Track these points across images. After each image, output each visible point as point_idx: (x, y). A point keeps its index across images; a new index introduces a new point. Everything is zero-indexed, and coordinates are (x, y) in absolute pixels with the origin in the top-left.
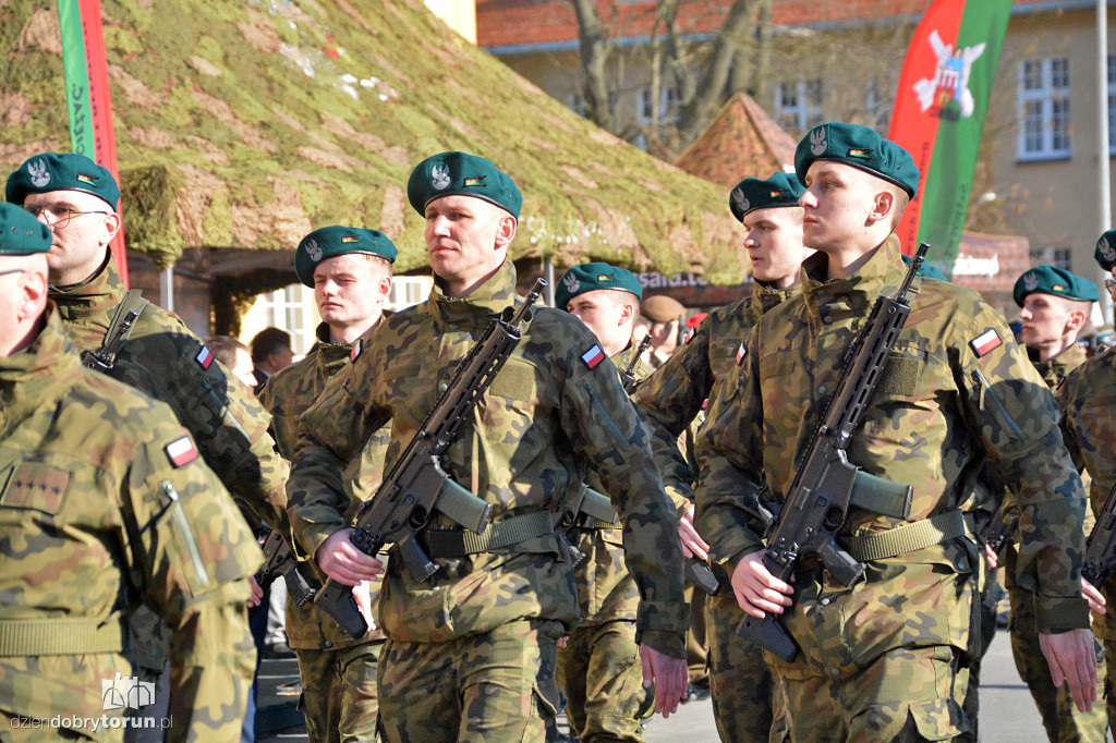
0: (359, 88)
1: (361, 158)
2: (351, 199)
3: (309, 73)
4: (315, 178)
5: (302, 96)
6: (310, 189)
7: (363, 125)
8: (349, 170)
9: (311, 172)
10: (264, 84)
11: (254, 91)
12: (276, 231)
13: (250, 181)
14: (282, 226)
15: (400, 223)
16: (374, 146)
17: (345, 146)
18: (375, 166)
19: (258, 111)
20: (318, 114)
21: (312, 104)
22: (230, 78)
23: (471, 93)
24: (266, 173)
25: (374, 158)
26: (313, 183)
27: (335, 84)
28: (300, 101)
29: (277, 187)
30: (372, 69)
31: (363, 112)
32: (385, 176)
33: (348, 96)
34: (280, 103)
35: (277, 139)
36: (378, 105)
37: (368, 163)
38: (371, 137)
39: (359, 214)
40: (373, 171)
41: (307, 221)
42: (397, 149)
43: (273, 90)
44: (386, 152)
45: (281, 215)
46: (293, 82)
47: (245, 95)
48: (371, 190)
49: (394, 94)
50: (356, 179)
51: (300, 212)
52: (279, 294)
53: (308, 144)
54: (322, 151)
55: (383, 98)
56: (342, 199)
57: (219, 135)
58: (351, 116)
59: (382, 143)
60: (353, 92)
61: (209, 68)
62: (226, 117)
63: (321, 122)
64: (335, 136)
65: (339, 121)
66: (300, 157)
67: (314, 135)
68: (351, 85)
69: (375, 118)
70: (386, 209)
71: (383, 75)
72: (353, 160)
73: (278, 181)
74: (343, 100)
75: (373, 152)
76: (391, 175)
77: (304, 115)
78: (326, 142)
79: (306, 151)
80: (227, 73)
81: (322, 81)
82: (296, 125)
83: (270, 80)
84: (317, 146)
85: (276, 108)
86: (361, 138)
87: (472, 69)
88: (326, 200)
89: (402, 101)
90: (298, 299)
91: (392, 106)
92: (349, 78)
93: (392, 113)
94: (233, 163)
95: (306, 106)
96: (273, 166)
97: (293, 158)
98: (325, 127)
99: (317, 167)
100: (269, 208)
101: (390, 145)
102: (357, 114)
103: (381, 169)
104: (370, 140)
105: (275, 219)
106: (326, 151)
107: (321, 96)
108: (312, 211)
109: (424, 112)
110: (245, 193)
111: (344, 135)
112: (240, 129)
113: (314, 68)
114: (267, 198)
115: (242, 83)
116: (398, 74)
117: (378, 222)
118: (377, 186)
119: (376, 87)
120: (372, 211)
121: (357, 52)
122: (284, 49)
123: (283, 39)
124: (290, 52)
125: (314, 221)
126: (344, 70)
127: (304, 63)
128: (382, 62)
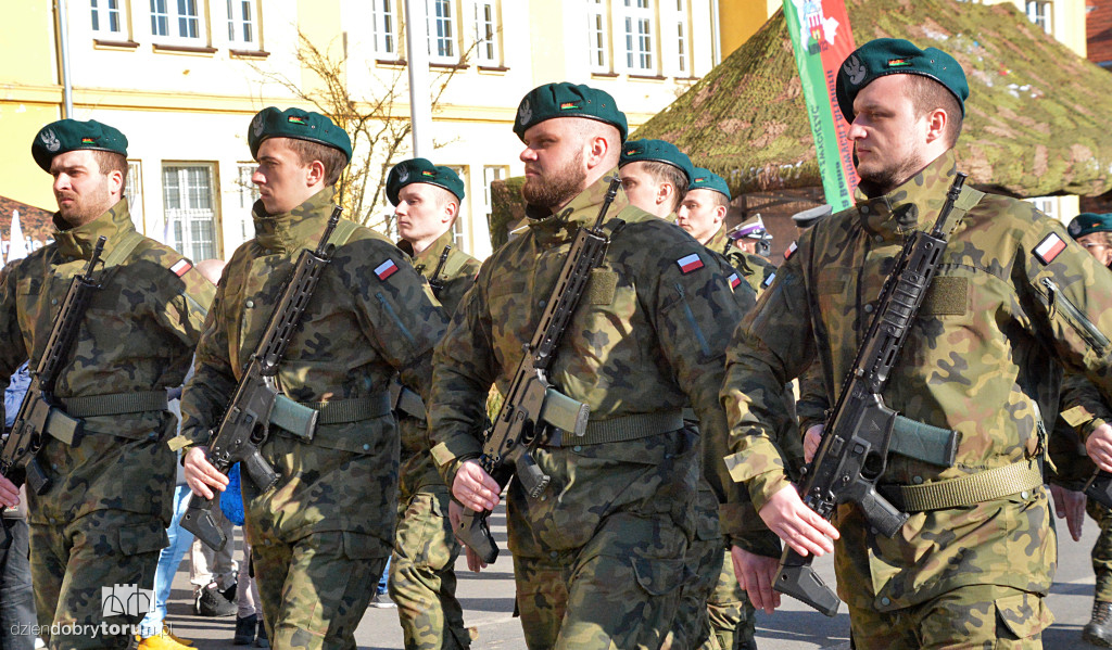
0: (1018, 91)
1: (1021, 130)
2: (1016, 153)
3: (990, 85)
4: (995, 143)
5: (984, 97)
6: (992, 149)
7: (1022, 112)
8: (1014, 138)
9: (991, 140)
12: (972, 174)
14: (975, 171)
15: (1045, 166)
16: (1029, 123)
17: (1012, 124)
18: (1030, 134)
20: (995, 107)
21: (992, 102)
23: (1087, 89)
24: (966, 142)
25: (1029, 130)
26: (993, 146)
27: (1005, 90)
28: (985, 101)
29: (972, 150)
30: (1027, 80)
31: (1022, 104)
32: (1034, 140)
33: (1013, 97)
34: (973, 102)
35: (971, 123)
36: (1030, 100)
37: (1025, 133)
38: (1026, 118)
39: (1021, 162)
40: (1028, 137)
41: (990, 167)
42: (1042, 124)
44: (1036, 127)
45: (974, 165)
46: (981, 91)
48: (1028, 148)
49: (1041, 93)
50: (1018, 142)
51: (986, 163)
53: (990, 124)
54: (998, 127)
55: (1034, 96)
56: (1010, 154)
58: (1015, 107)
59: (1033, 122)
60: (1016, 94)
63: (997, 111)
64: (1006, 119)
65: (1008, 110)
66: (985, 132)
67: (993, 119)
68: (1015, 90)
69: (1029, 107)
70: (1037, 159)
71: (1034, 83)
72: (1016, 132)
73: (973, 146)
74: (1010, 99)
75: (1028, 127)
76: (1039, 139)
77: (987, 108)
78: (1000, 123)
79: (988, 128)
81: (997, 89)
82: (983, 114)
84: (995, 125)
86: (1021, 119)
87: (1088, 76)
88: (1001, 155)
89: (1045, 97)
91: (1039, 100)
92: (1013, 86)
93: (1039, 104)
95: (988, 104)
96: (970, 137)
97: (980, 134)
98: (999, 114)
99: (995, 137)
100: (968, 162)
101: (1038, 122)
102: (1018, 106)
103: (1033, 136)
104: (1027, 121)
105: (971, 167)
106: (1001, 128)
107: (996, 97)
108: (992, 162)
109: (1059, 102)
111: (1011, 118)
113: (993, 82)
114: (967, 156)
116: (1042, 82)
117: (1033, 165)
118: (1031, 146)
119: (1030, 90)
120: (1028, 160)
121: (1018, 71)
122: (975, 73)
123: (975, 67)
124: (979, 74)
125: (994, 167)
126: (1010, 82)
127: (987, 79)
128: (1033, 76)
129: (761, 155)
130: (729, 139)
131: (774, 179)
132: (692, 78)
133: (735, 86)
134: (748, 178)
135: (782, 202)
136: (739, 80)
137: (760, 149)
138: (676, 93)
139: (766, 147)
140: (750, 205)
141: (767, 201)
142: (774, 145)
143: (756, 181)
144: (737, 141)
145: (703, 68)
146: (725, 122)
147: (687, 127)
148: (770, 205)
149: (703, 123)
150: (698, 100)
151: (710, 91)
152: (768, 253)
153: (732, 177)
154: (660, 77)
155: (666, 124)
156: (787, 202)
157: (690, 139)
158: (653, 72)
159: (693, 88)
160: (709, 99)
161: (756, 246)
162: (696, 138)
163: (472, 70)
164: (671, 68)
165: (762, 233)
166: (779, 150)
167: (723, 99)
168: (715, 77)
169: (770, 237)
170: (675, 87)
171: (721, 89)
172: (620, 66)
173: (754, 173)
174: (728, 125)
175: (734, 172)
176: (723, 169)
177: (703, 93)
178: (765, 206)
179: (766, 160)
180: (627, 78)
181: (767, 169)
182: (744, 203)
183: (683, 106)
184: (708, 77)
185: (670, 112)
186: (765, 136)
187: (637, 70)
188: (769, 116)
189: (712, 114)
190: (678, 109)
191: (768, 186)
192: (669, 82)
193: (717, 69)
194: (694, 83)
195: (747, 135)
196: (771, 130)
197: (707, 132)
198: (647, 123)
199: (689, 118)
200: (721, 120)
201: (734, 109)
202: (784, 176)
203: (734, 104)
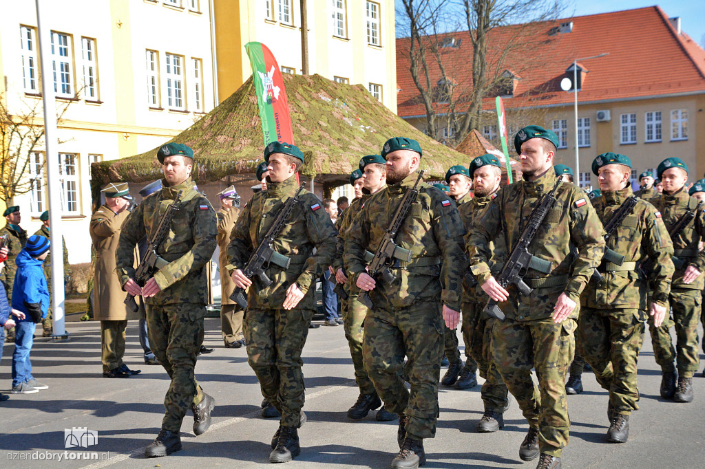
0: (365, 129)
3: (351, 125)
4: (353, 154)
5: (349, 131)
6: (352, 157)
7: (367, 139)
8: (362, 152)
10: (338, 128)
11: (336, 130)
12: (342, 169)
13: (335, 155)
14: (344, 168)
16: (369, 145)
17: (361, 145)
19: (337, 135)
20: (354, 136)
21: (352, 133)
22: (329, 127)
23: (396, 130)
24: (339, 153)
27: (358, 128)
29: (342, 157)
30: (369, 124)
34: (343, 133)
35: (342, 143)
36: (370, 133)
37: (368, 150)
42: (376, 146)
43: (341, 130)
44: (373, 147)
46: (347, 128)
47: (334, 131)
49: (375, 130)
51: (349, 164)
52: (341, 187)
53: (351, 145)
54: (355, 146)
55: (372, 131)
57: (326, 142)
58: (363, 137)
59: (371, 144)
60: (363, 130)
61: (324, 124)
62: (329, 137)
63: (354, 138)
64: (358, 142)
65: (360, 138)
67: (353, 142)
68: (363, 128)
69: (369, 137)
71: (372, 125)
72: (363, 149)
73: (343, 155)
74: (361, 132)
75: (369, 147)
77: (350, 137)
78: (356, 144)
79: (350, 147)
80: (329, 125)
81: (355, 127)
82: (348, 140)
83: (340, 127)
84: (353, 145)
85: (342, 135)
86: (366, 143)
87: (397, 124)
89: (377, 133)
90: (347, 188)
91: (374, 134)
92: (362, 126)
93: (374, 136)
94: (330, 150)
95: (350, 134)
96: (341, 151)
97: (347, 149)
98: (355, 140)
99: (353, 151)
100: (340, 163)
101: (374, 145)
102: (365, 136)
104: (368, 143)
105: (342, 166)
107: (354, 131)
108: (352, 163)
109: (383, 135)
110: (334, 159)
111: (361, 142)
112: (332, 141)
113: (353, 124)
114: (340, 160)
115: (333, 128)
116: (376, 125)
119: (370, 129)
121: (365, 119)
122: (344, 118)
123: (344, 116)
124: (346, 119)
125: (352, 166)
126: (361, 124)
127: (349, 122)
128: (372, 122)
129: (238, 155)
130: (221, 146)
131: (244, 167)
132: (203, 113)
133: (224, 119)
134: (231, 167)
135: (249, 180)
136: (226, 116)
137: (237, 152)
138: (194, 120)
139: (240, 151)
140: (232, 181)
141: (241, 179)
142: (244, 150)
143: (235, 168)
144: (225, 147)
145: (209, 108)
146: (219, 137)
147: (199, 139)
148: (242, 181)
149: (208, 137)
150: (205, 125)
151: (211, 120)
152: (239, 206)
153: (223, 166)
154: (186, 112)
155: (188, 137)
156: (251, 180)
157: (201, 145)
158: (183, 109)
159: (203, 119)
160: (211, 124)
161: (233, 202)
162: (204, 145)
163: (82, 102)
164: (192, 107)
165: (235, 195)
166: (247, 153)
167: (218, 124)
168: (214, 113)
169: (239, 197)
170: (194, 117)
171: (217, 120)
172: (165, 105)
173: (234, 164)
174: (221, 139)
175: (224, 163)
176: (218, 162)
177: (208, 121)
178: (240, 181)
179: (240, 158)
180: (168, 111)
181: (241, 163)
182: (229, 179)
183: (197, 127)
184: (211, 113)
185: (190, 130)
186: (240, 145)
187: (174, 107)
188: (242, 135)
189: (213, 132)
190: (194, 129)
191: (241, 171)
192: (191, 116)
193: (216, 109)
194: (203, 115)
195: (230, 144)
196: (243, 142)
197: (209, 142)
198: (178, 136)
199: (200, 134)
200: (217, 136)
201: (224, 130)
202: (249, 166)
203: (224, 128)
